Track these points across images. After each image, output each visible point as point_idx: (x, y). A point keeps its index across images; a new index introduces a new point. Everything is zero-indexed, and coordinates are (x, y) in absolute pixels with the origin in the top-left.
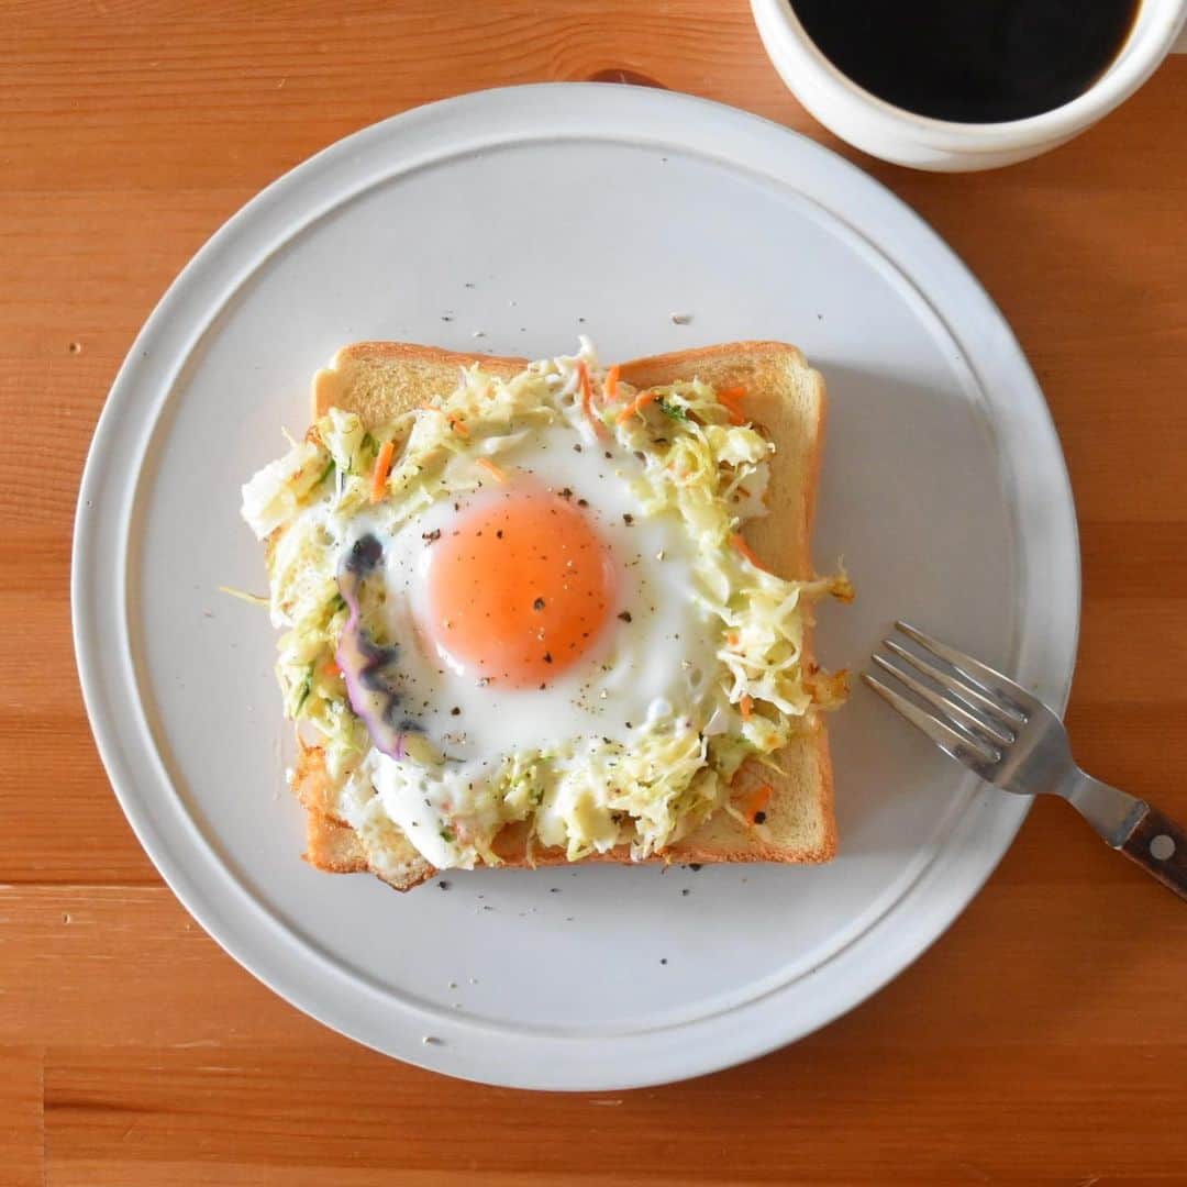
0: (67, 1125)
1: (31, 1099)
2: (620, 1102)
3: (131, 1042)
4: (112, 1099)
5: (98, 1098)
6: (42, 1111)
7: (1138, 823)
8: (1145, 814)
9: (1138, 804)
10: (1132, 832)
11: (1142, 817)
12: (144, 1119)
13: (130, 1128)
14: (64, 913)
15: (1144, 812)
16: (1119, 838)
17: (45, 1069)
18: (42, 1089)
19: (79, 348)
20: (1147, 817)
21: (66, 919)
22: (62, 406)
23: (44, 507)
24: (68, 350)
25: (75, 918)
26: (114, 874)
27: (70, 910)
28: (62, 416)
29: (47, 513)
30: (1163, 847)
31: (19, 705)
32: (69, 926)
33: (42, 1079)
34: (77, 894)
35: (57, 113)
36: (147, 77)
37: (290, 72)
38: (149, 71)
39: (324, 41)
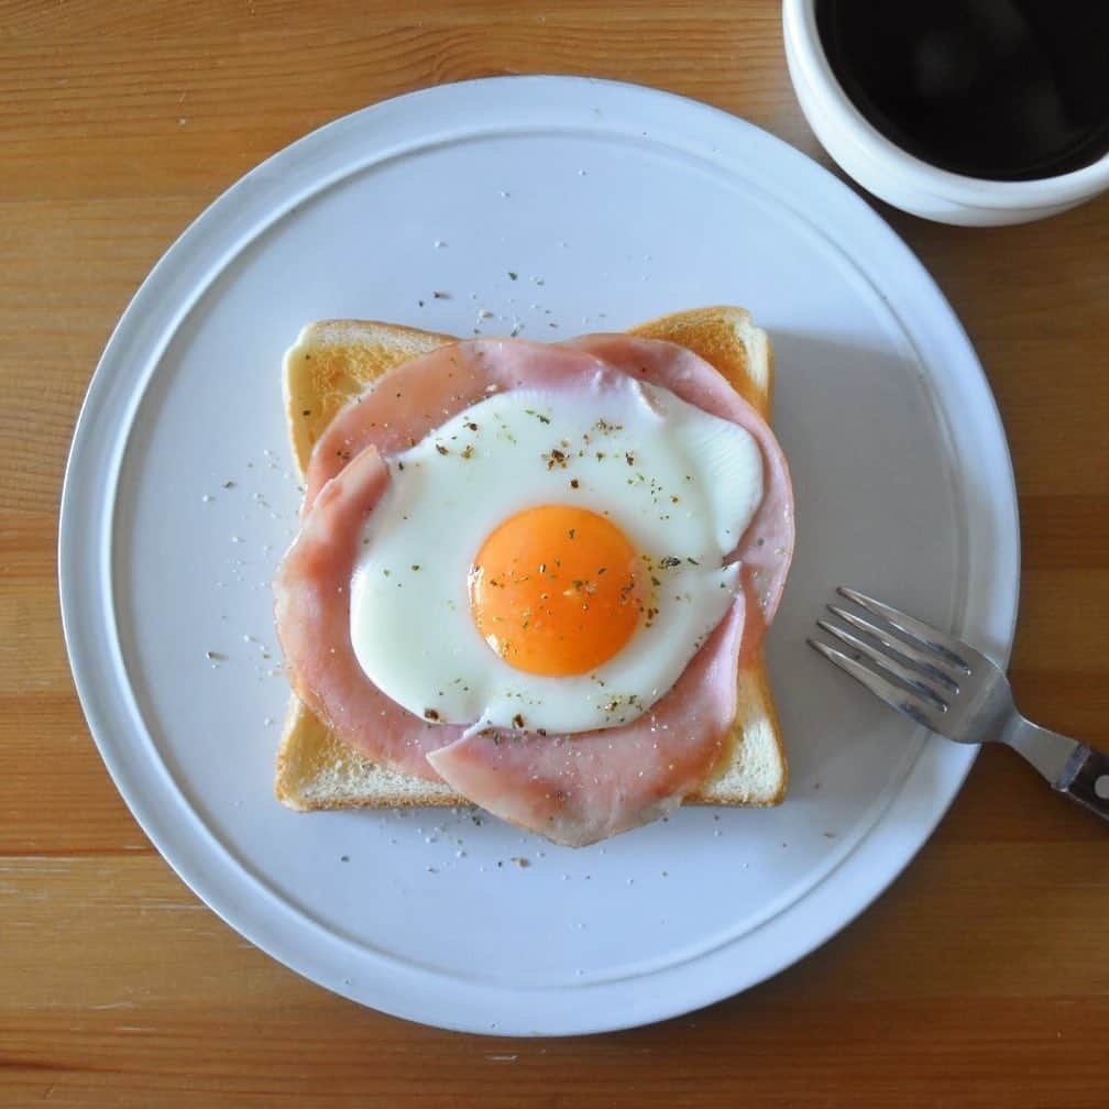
2: (514, 1057)
3: (54, 1003)
4: (36, 1058)
5: (25, 1057)
7: (1081, 766)
8: (1087, 756)
9: (1079, 747)
10: (1077, 774)
11: (1085, 759)
12: (64, 1077)
13: (52, 1085)
15: (1086, 754)
16: (1064, 781)
20: (1090, 759)
36: (56, 94)
37: (190, 86)
38: (60, 88)
39: (222, 56)
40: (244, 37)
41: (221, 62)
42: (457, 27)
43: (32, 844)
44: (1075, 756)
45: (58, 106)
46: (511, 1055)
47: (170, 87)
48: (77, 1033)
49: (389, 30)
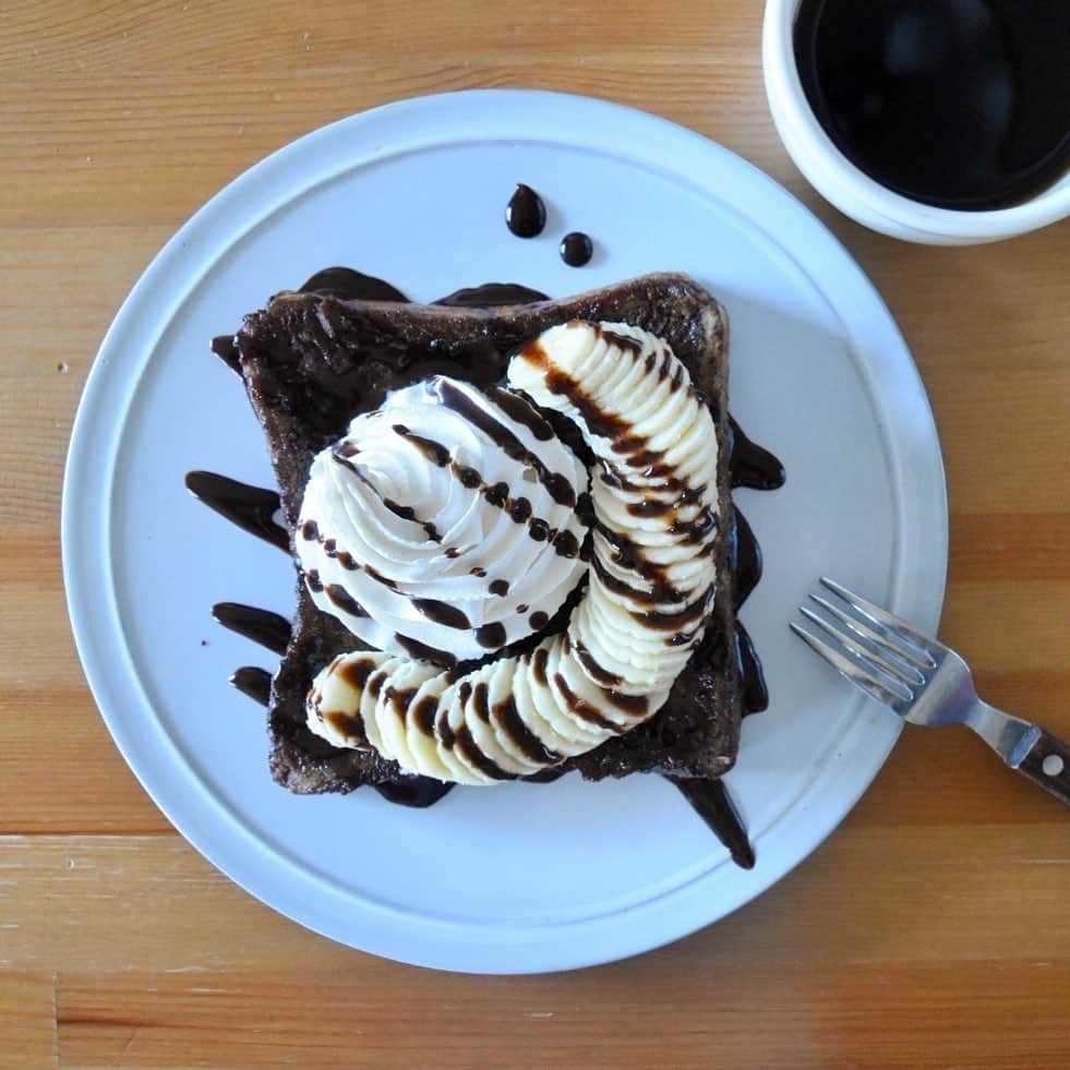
0: (77, 1038)
1: (46, 1016)
2: (550, 1014)
3: (130, 968)
4: (115, 1016)
5: (102, 1015)
6: (55, 1026)
7: (1032, 746)
10: (1027, 753)
11: (1036, 740)
12: (140, 1032)
13: (130, 1039)
14: (67, 859)
15: (1038, 735)
16: (1016, 758)
17: (57, 991)
18: (54, 1009)
19: (66, 368)
20: (1039, 741)
21: (70, 864)
22: (53, 420)
23: (39, 508)
24: (56, 369)
25: (76, 864)
26: (109, 825)
27: (72, 856)
28: (53, 428)
29: (43, 514)
30: (1053, 766)
32: (73, 870)
33: (54, 1000)
34: (78, 843)
35: (41, 158)
36: (121, 125)
37: (248, 119)
38: (124, 119)
39: (278, 91)
40: (300, 73)
41: (278, 97)
42: (500, 68)
45: (123, 136)
46: (547, 1012)
47: (229, 119)
48: (151, 993)
49: (439, 68)
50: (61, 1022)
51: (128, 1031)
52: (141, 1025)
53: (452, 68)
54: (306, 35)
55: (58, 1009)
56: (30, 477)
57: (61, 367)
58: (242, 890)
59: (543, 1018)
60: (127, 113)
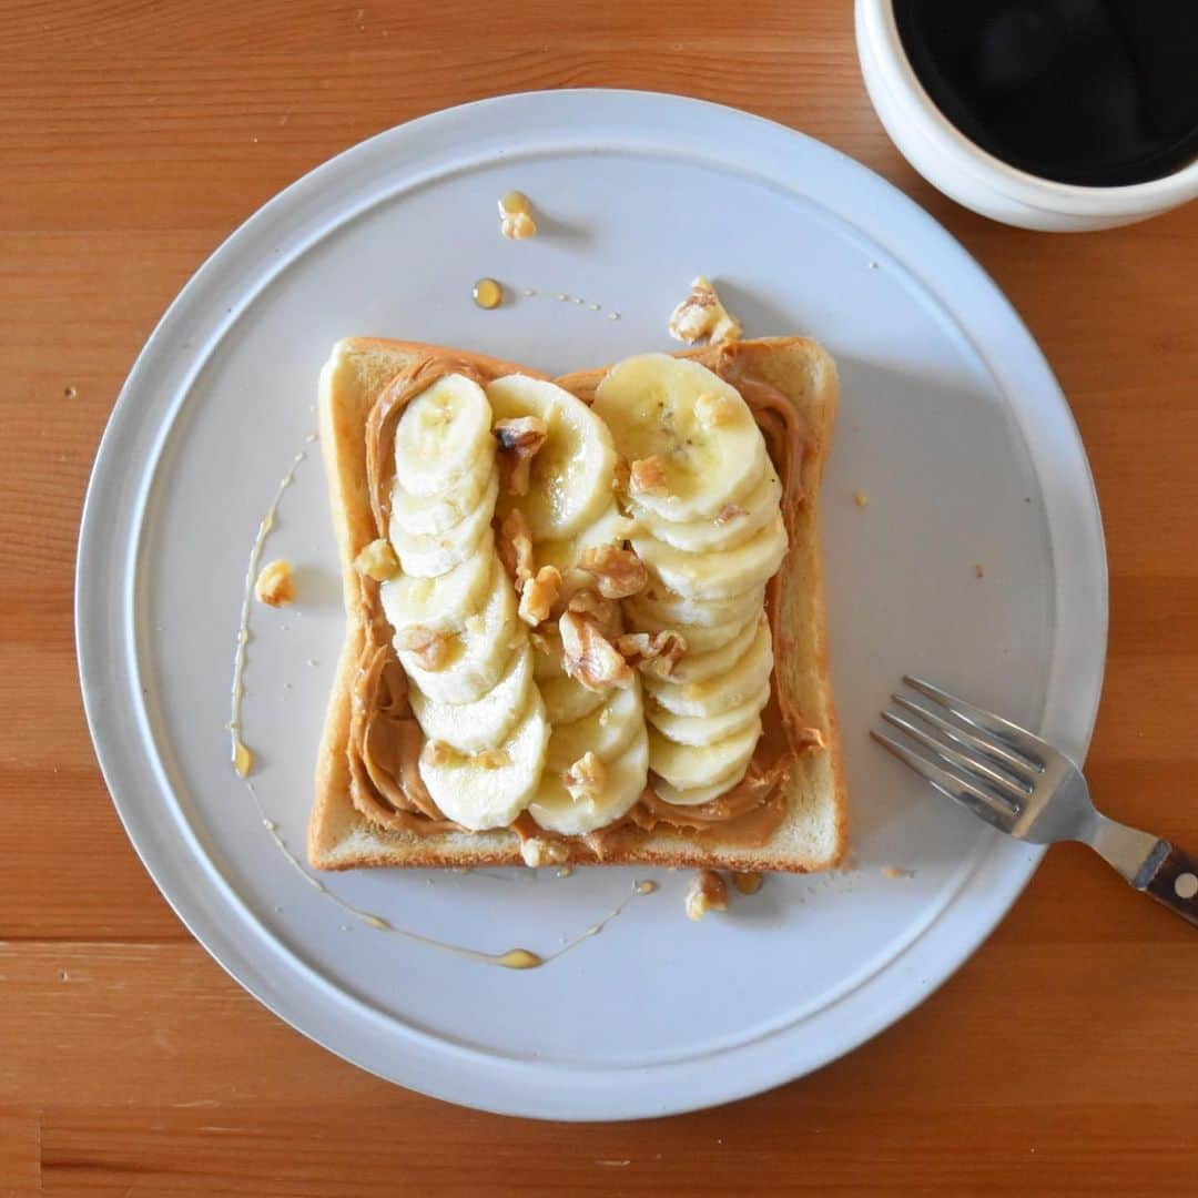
0: (65, 1185)
1: (28, 1159)
2: (626, 1163)
3: (131, 1101)
4: (108, 1159)
6: (39, 1171)
7: (1161, 863)
8: (1167, 855)
9: (1159, 843)
10: (1157, 871)
11: (1165, 858)
12: (142, 1179)
13: (129, 1187)
14: (60, 971)
15: (1166, 853)
16: (1142, 880)
17: (42, 1128)
18: (39, 1150)
19: (74, 392)
20: (1170, 857)
21: (63, 976)
22: (58, 453)
23: (40, 557)
24: (63, 394)
25: (72, 976)
26: (108, 931)
27: (67, 967)
28: (57, 463)
29: (42, 562)
30: (1186, 886)
31: (13, 759)
32: (66, 984)
33: (39, 1140)
34: (75, 951)
35: (49, 149)
36: (143, 113)
37: (292, 108)
38: (147, 106)
39: (327, 77)
40: (353, 55)
41: (327, 84)
43: (108, 929)
44: (1154, 852)
45: (145, 126)
46: (623, 1160)
47: (269, 108)
48: (156, 1132)
49: (514, 53)
50: (46, 1165)
51: (124, 1178)
52: (143, 1170)
53: (531, 53)
54: (361, 13)
55: (43, 1150)
56: (29, 519)
57: (68, 392)
58: (268, 1011)
59: (619, 1167)
60: (151, 100)
